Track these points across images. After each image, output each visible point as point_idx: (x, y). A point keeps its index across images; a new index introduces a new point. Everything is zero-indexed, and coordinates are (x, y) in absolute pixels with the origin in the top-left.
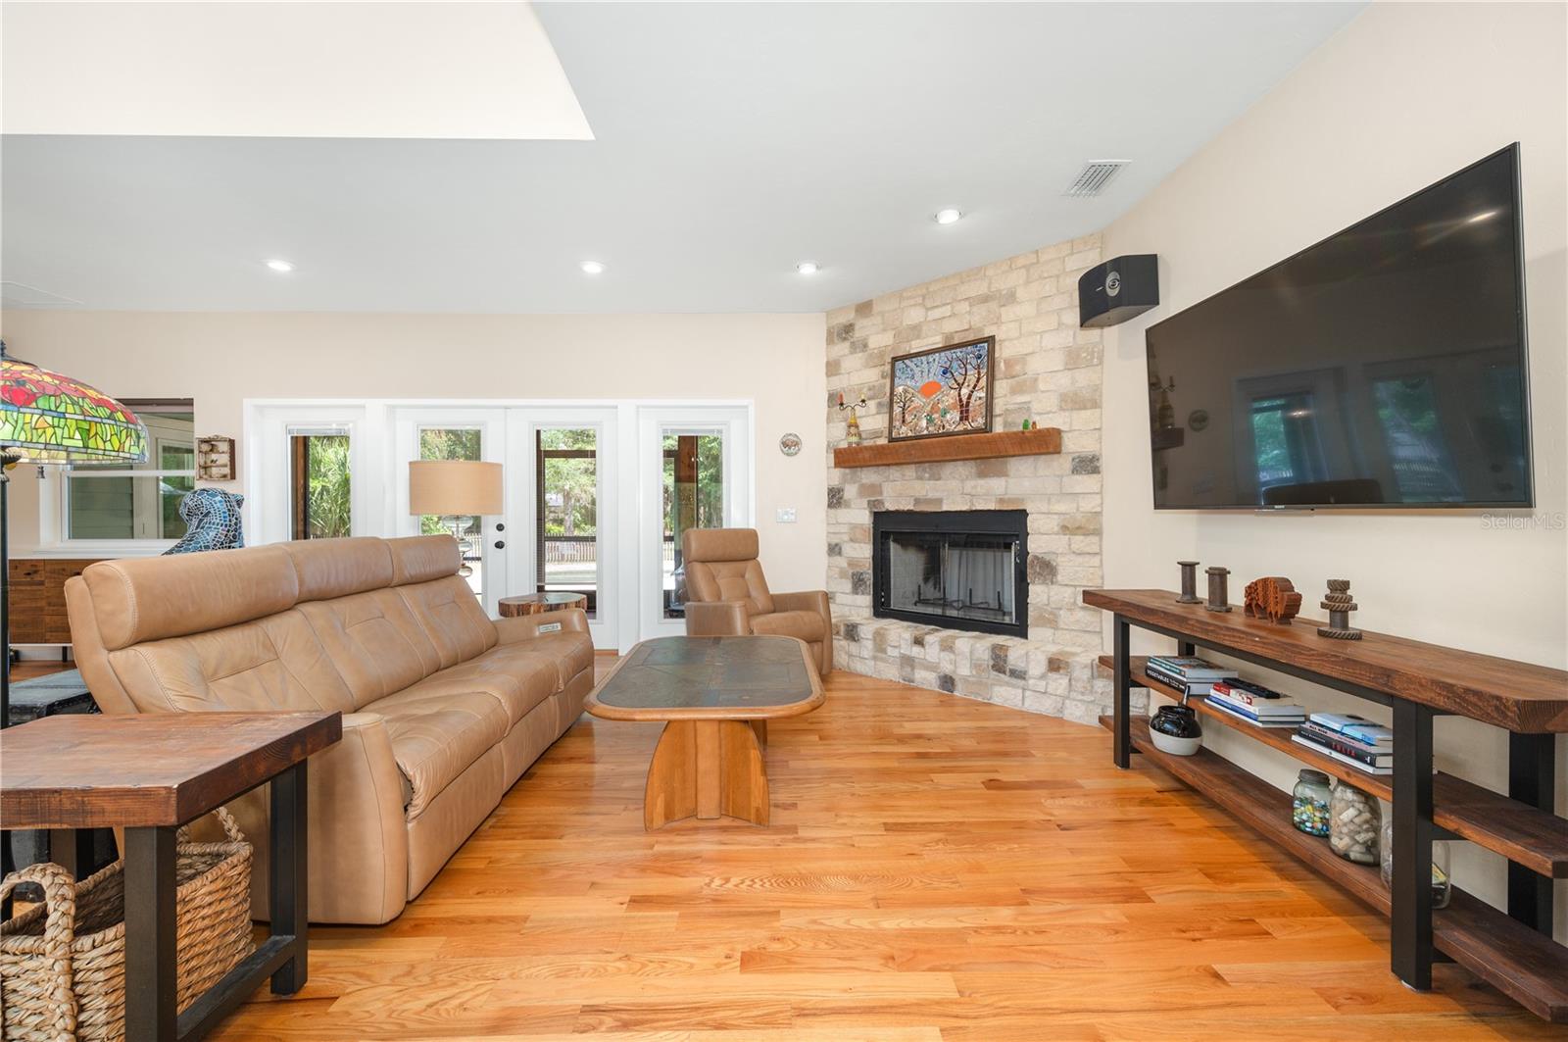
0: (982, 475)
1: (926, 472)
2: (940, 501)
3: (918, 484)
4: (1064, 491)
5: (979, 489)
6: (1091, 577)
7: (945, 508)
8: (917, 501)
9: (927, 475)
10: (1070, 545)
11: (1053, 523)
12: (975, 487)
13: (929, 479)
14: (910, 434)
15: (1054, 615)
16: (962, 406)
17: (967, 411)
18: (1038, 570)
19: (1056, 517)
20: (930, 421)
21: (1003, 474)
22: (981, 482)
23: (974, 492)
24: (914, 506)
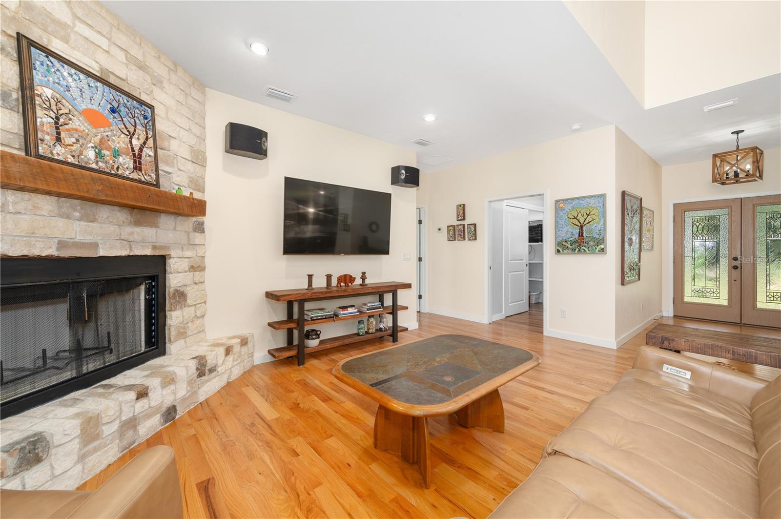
0: (137, 223)
1: (75, 210)
2: (95, 246)
3: (61, 223)
4: (190, 243)
5: (136, 236)
6: (202, 296)
7: (102, 253)
8: (62, 244)
9: (77, 214)
10: (193, 278)
11: (185, 265)
12: (131, 234)
13: (80, 219)
14: (70, 160)
15: (184, 328)
16: (134, 155)
17: (140, 163)
18: (178, 299)
19: (187, 260)
20: (99, 155)
21: (155, 225)
22: (138, 230)
23: (131, 239)
24: (58, 249)
